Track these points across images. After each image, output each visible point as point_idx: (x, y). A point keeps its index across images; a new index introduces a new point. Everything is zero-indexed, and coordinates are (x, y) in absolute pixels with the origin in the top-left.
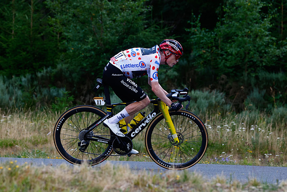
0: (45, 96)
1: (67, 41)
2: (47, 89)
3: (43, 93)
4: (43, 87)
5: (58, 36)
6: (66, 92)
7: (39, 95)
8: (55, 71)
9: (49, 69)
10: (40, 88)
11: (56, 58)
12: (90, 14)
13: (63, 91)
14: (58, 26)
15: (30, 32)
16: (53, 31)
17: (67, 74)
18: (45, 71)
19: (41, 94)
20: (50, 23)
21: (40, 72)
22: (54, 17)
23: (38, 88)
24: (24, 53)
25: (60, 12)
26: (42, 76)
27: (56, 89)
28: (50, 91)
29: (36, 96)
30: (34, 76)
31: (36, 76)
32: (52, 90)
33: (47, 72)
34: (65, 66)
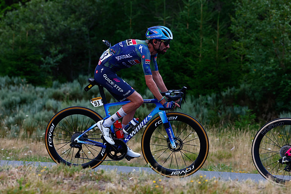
0: (229, 114)
1: (250, 63)
2: (231, 107)
3: (227, 112)
4: (227, 105)
5: (242, 58)
6: (249, 110)
7: (223, 113)
8: (238, 90)
9: (233, 89)
10: (224, 107)
11: (240, 79)
12: (272, 37)
13: (245, 110)
14: (241, 49)
15: (215, 55)
16: (237, 54)
17: (250, 93)
18: (229, 90)
19: (225, 112)
20: (234, 46)
21: (225, 92)
22: (238, 41)
23: (222, 106)
24: (210, 74)
25: (244, 36)
26: (227, 95)
27: (240, 107)
28: (233, 109)
29: (221, 114)
30: (218, 95)
31: (221, 95)
32: (236, 108)
33: (231, 92)
34: (247, 86)
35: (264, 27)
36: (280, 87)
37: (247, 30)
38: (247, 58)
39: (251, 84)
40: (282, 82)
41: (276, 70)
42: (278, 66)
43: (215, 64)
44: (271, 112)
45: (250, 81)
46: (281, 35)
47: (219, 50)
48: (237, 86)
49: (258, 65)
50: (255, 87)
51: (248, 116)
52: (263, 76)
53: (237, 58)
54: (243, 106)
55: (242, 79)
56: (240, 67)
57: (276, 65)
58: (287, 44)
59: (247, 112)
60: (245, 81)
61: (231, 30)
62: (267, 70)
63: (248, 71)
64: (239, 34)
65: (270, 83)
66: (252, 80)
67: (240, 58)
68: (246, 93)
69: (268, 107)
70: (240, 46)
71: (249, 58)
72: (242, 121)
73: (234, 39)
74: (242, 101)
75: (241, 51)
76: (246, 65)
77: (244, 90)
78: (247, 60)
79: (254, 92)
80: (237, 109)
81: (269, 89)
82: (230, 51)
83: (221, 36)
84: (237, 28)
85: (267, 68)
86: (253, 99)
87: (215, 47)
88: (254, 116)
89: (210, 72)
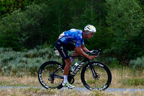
35: (121, 21)
36: (129, 48)
37: (114, 22)
38: (114, 35)
39: (116, 47)
40: (131, 45)
41: (127, 40)
42: (128, 38)
43: (99, 38)
44: (126, 60)
45: (116, 45)
46: (129, 24)
47: (101, 32)
48: (110, 48)
49: (119, 38)
50: (118, 48)
51: (115, 62)
52: (122, 43)
53: (109, 35)
54: (113, 57)
55: (112, 45)
56: (111, 39)
57: (127, 38)
58: (132, 28)
59: (115, 60)
60: (114, 46)
61: (106, 22)
62: (123, 40)
63: (115, 41)
64: (109, 24)
65: (125, 46)
66: (117, 45)
67: (111, 35)
68: (114, 51)
69: (124, 57)
70: (110, 29)
71: (115, 35)
72: (113, 64)
73: (108, 26)
74: (113, 55)
75: (111, 32)
76: (114, 38)
77: (113, 50)
78: (114, 36)
79: (118, 50)
80: (110, 59)
81: (124, 49)
82: (106, 32)
83: (102, 25)
84: (109, 21)
85: (123, 39)
86: (117, 54)
87: (99, 31)
88: (118, 62)
89: (97, 42)
